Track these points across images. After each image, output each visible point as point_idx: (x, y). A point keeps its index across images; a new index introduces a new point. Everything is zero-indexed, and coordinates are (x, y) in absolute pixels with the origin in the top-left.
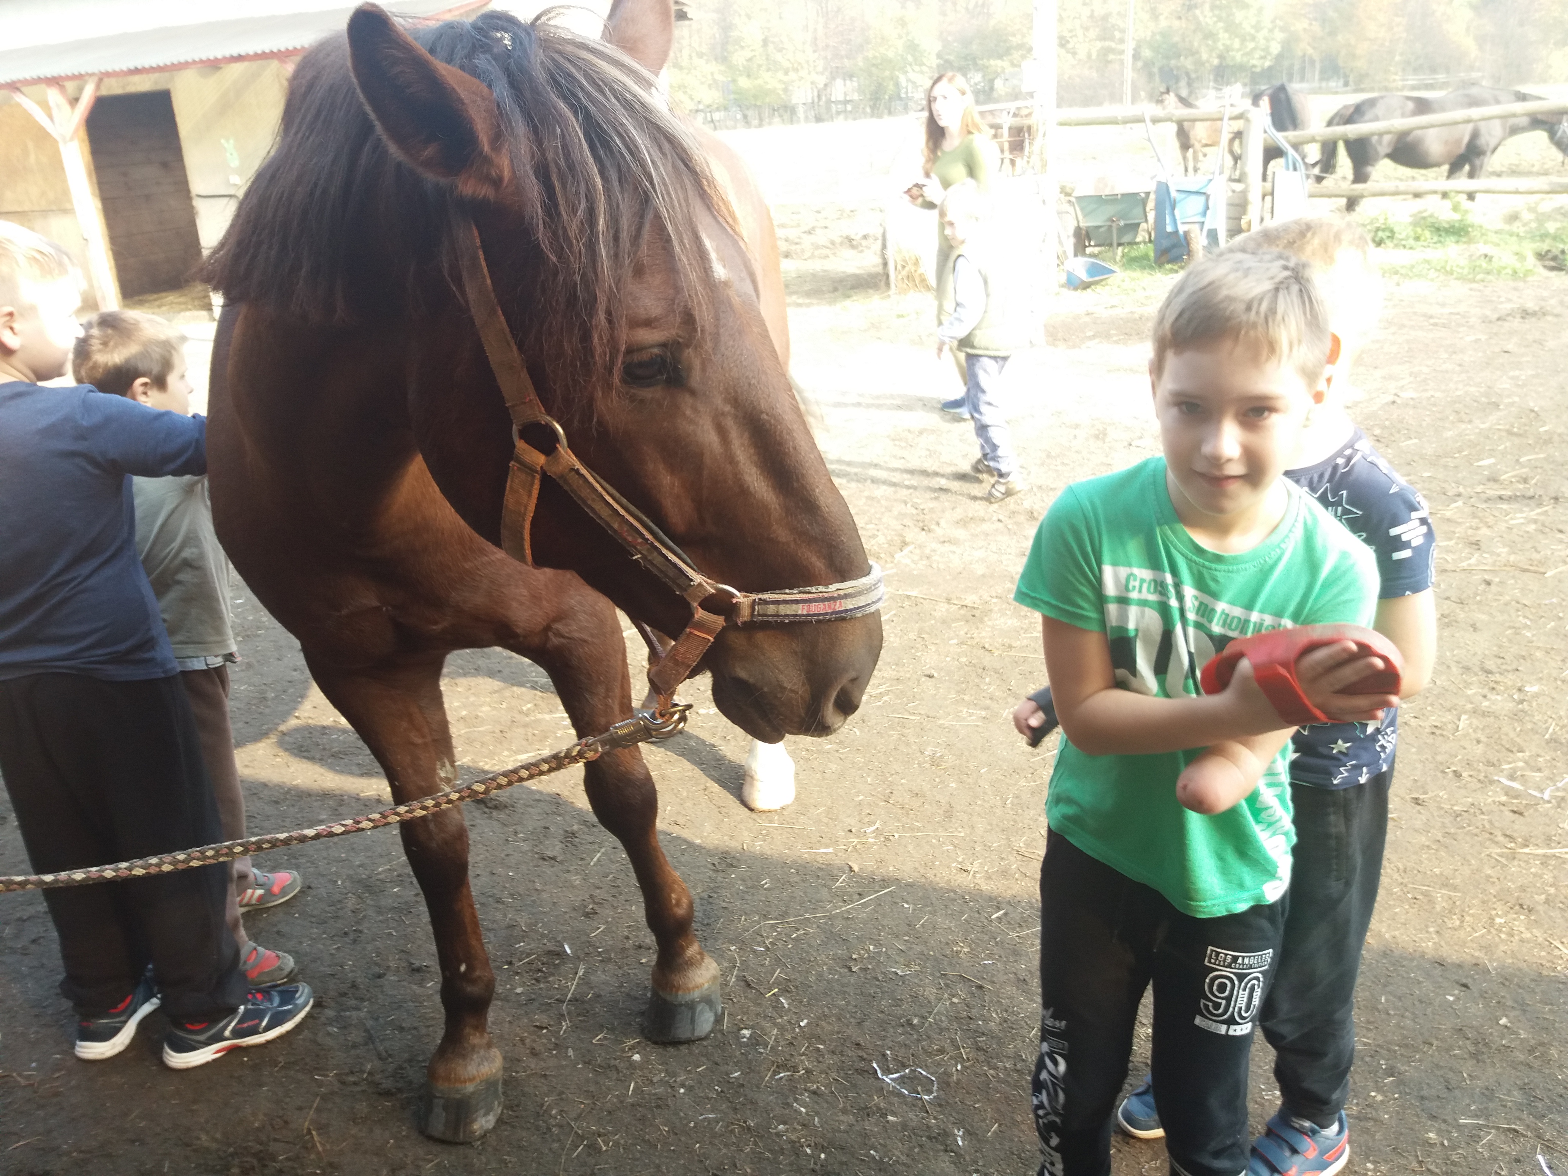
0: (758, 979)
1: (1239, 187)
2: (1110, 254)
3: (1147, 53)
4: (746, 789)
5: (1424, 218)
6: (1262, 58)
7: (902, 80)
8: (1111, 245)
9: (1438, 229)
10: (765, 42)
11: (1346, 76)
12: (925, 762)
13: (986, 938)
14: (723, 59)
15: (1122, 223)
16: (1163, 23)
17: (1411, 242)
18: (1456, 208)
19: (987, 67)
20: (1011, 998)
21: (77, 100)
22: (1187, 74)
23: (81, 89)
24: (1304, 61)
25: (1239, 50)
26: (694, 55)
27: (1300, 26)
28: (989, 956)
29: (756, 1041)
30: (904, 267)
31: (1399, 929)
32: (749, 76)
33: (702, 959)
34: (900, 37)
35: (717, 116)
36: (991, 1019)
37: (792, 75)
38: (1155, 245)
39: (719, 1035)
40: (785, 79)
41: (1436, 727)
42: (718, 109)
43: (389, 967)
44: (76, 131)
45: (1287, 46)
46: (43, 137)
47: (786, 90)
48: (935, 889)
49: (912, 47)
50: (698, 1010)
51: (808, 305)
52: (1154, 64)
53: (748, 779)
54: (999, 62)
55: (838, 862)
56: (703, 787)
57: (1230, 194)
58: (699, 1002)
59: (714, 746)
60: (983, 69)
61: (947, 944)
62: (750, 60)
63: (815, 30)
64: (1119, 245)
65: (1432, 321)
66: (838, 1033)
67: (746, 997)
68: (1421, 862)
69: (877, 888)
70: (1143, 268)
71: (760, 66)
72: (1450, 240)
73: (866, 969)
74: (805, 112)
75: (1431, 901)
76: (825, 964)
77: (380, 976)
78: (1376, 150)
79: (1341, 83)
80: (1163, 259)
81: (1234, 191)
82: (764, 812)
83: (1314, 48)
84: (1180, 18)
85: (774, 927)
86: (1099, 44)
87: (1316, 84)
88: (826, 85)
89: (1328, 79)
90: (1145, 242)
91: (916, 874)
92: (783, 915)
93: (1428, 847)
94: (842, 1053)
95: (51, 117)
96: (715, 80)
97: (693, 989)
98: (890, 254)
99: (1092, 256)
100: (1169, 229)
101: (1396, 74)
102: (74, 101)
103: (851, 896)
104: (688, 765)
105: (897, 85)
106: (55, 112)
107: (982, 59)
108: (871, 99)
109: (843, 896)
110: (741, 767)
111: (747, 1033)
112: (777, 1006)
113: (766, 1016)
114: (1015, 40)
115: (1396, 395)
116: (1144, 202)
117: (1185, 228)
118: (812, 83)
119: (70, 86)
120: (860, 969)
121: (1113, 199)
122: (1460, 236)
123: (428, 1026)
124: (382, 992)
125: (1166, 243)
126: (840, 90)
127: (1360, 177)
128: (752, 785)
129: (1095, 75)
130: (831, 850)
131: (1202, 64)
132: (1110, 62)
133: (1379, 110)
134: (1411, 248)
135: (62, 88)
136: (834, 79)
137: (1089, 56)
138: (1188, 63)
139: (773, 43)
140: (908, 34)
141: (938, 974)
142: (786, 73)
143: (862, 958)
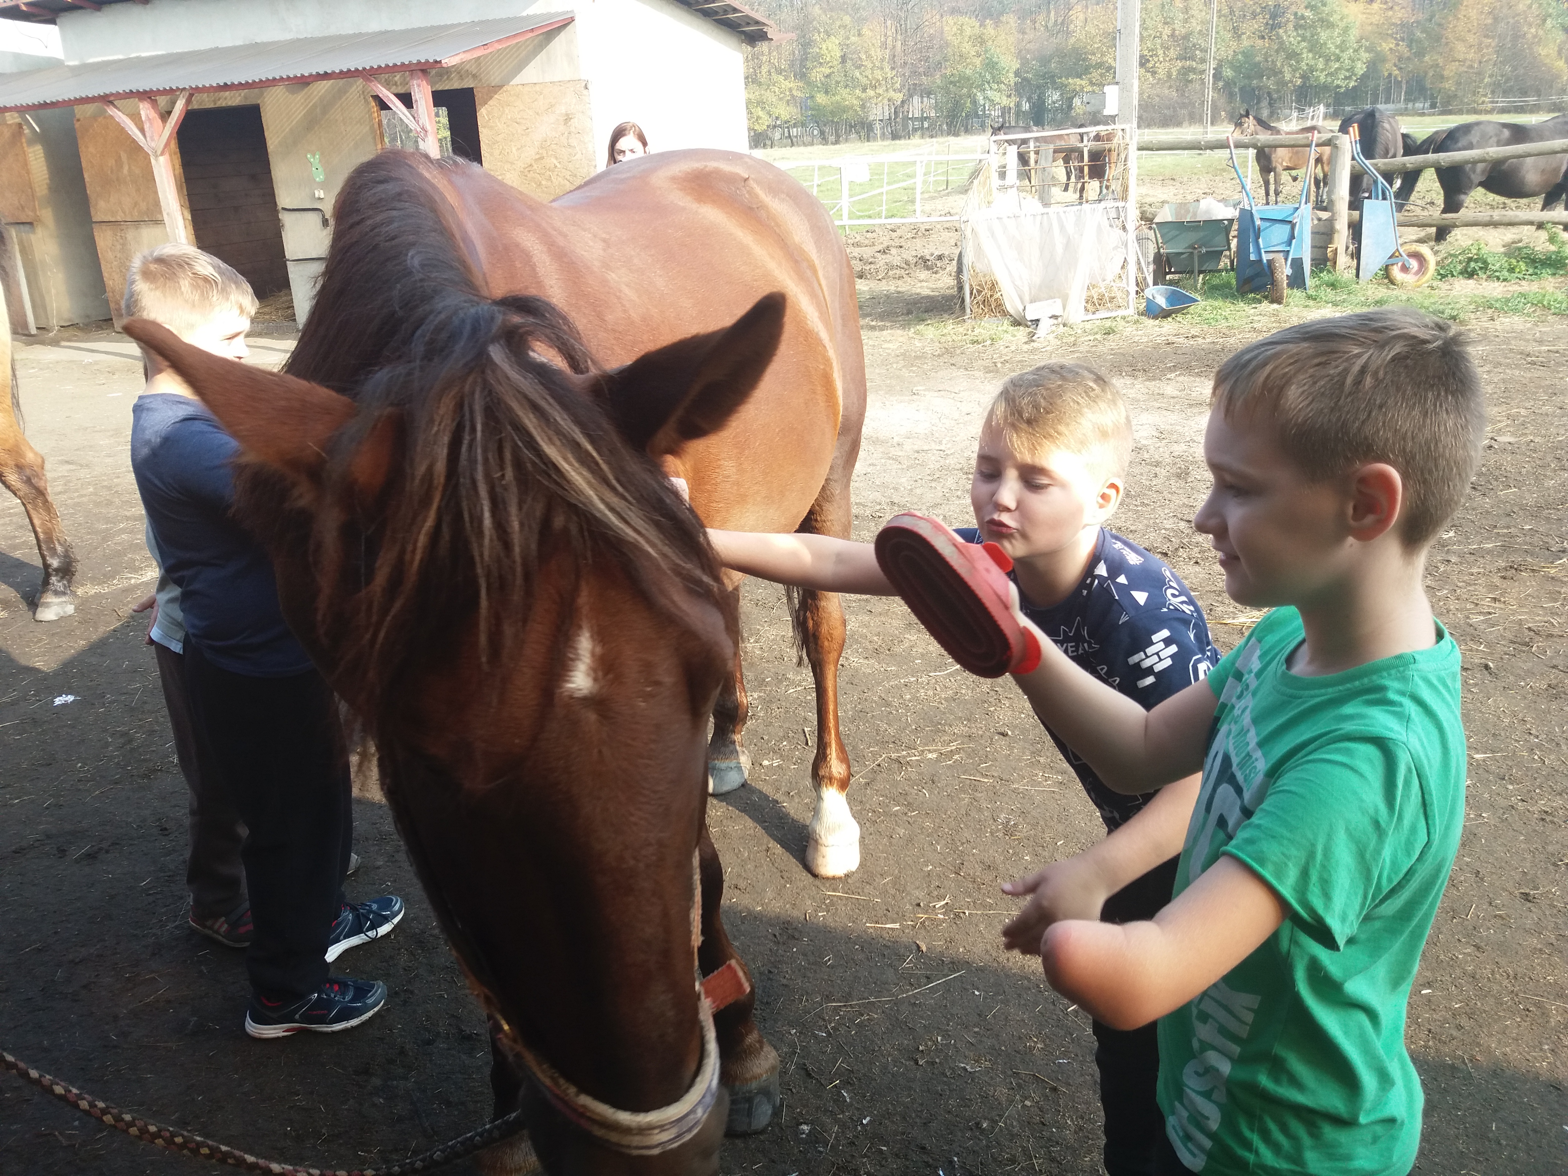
0: (819, 1068)
1: (1325, 215)
2: (1192, 281)
3: (1228, 73)
4: (810, 851)
5: (1520, 249)
6: (1346, 78)
7: (980, 97)
8: (1191, 272)
9: (1534, 261)
10: (844, 59)
11: (1432, 97)
12: (998, 830)
13: (1062, 1033)
14: (802, 76)
15: (1204, 250)
16: (1246, 43)
17: (1506, 273)
18: (1552, 239)
19: (1066, 86)
20: (1087, 1103)
21: (169, 113)
22: (1269, 94)
23: (173, 103)
24: (1390, 82)
25: (1322, 70)
26: (773, 70)
27: (1386, 46)
28: (1064, 1055)
29: (815, 1138)
30: (979, 292)
31: (1509, 1045)
32: (827, 92)
33: (762, 1048)
34: (978, 55)
35: (794, 132)
36: (1065, 1126)
37: (871, 93)
38: (1237, 274)
39: (777, 1130)
40: (863, 95)
41: (1546, 812)
42: (795, 125)
43: (439, 1033)
44: (167, 144)
45: (1373, 66)
46: (135, 149)
47: (863, 106)
48: (1007, 976)
49: (991, 65)
50: (755, 1102)
51: (882, 329)
52: (1235, 84)
53: (812, 842)
54: (1078, 81)
55: (904, 939)
56: (764, 847)
57: (1316, 222)
58: (757, 1093)
59: (777, 802)
60: (1062, 87)
61: (1020, 1038)
62: (828, 76)
63: (894, 47)
64: (1200, 272)
65: (1529, 359)
66: (903, 1134)
67: (806, 1088)
68: (1534, 969)
69: (946, 972)
70: (1225, 297)
71: (838, 82)
72: (1546, 272)
73: (933, 1063)
74: (882, 128)
75: (1545, 1014)
76: (889, 1055)
77: (429, 1043)
78: (1469, 178)
79: (1427, 105)
80: (1247, 288)
81: (1319, 220)
82: (828, 878)
83: (1400, 69)
84: (1263, 37)
85: (836, 1010)
86: (1180, 64)
87: (1402, 105)
88: (903, 102)
89: (1414, 101)
90: (1227, 271)
91: (988, 957)
92: (847, 997)
93: (1541, 950)
94: (906, 1157)
95: (142, 131)
96: (793, 96)
97: (751, 1079)
98: (965, 277)
99: (1171, 283)
100: (1253, 257)
101: (1485, 96)
102: (165, 115)
103: (918, 979)
104: (750, 823)
105: (974, 102)
106: (147, 127)
107: (1061, 78)
108: (948, 117)
109: (909, 979)
110: (805, 827)
111: (805, 1127)
112: (838, 1099)
113: (826, 1111)
114: (1094, 59)
115: (1492, 439)
116: (1227, 230)
117: (1271, 256)
118: (889, 100)
119: (162, 101)
120: (927, 1062)
121: (1195, 226)
122: (1558, 268)
123: (477, 1102)
124: (431, 1060)
125: (1249, 272)
126: (916, 107)
127: (1452, 205)
128: (816, 849)
129: (1174, 94)
130: (897, 926)
131: (1285, 84)
132: (1191, 81)
133: (1474, 137)
134: (1505, 280)
135: (154, 103)
136: (911, 96)
137: (1169, 75)
138: (1270, 83)
139: (852, 60)
140: (986, 51)
141: (1010, 1073)
142: (864, 90)
143: (930, 1050)
